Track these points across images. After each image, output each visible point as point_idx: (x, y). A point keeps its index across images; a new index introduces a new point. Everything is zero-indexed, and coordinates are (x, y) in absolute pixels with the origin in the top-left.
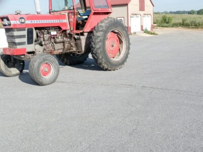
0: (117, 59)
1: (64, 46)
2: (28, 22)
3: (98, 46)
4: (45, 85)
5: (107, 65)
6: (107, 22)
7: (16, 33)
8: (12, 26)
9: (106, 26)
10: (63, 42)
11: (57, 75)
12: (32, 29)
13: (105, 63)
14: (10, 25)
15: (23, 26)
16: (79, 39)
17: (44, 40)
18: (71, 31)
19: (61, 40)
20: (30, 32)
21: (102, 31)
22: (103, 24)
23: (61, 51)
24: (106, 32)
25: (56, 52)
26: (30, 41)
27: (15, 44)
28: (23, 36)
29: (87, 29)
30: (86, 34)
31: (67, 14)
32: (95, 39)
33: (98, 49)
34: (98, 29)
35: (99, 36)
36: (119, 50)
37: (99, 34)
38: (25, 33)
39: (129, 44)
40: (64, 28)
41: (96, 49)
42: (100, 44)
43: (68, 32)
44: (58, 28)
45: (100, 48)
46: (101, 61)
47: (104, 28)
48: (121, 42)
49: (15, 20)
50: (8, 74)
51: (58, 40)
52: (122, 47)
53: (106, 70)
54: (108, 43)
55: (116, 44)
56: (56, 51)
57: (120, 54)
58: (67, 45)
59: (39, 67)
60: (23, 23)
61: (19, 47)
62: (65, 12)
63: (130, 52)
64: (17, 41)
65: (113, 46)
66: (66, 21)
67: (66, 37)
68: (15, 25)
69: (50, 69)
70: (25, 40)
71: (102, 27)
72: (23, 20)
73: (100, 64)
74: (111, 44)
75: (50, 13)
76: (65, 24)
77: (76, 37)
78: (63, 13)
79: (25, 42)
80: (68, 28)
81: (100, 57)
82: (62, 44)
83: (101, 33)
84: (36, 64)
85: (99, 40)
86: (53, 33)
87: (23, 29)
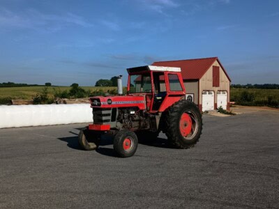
0: (190, 138)
1: (140, 124)
2: (114, 103)
3: (172, 125)
5: (180, 143)
6: (181, 103)
7: (104, 112)
8: (101, 106)
9: (180, 107)
10: (140, 121)
11: (136, 150)
12: (116, 109)
14: (100, 105)
15: (110, 106)
16: (155, 118)
17: (124, 118)
18: (147, 111)
19: (138, 119)
22: (178, 106)
23: (137, 128)
24: (180, 113)
27: (102, 121)
28: (108, 115)
29: (162, 109)
30: (160, 114)
31: (144, 96)
32: (170, 119)
33: (172, 127)
34: (173, 110)
36: (192, 130)
37: (173, 114)
38: (110, 112)
39: (202, 124)
40: (141, 108)
41: (170, 128)
42: (175, 123)
43: (144, 111)
44: (135, 108)
45: (174, 127)
46: (174, 139)
47: (179, 109)
48: (193, 122)
49: (105, 101)
50: (87, 147)
51: (135, 119)
52: (194, 127)
53: (179, 148)
54: (182, 123)
55: (189, 124)
56: (133, 128)
57: (192, 133)
58: (142, 123)
61: (104, 123)
63: (202, 131)
64: (104, 118)
65: (186, 125)
66: (144, 102)
67: (143, 116)
68: (104, 105)
70: (110, 118)
71: (177, 108)
72: (110, 102)
73: (174, 141)
74: (184, 123)
75: (128, 94)
76: (142, 105)
77: (151, 116)
78: (141, 95)
80: (144, 108)
81: (174, 135)
82: (138, 122)
83: (176, 113)
84: (121, 138)
85: (173, 120)
86: (132, 112)
87: (109, 109)
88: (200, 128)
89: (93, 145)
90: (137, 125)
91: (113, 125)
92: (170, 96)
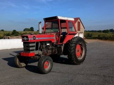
0: (80, 58)
2: (37, 39)
5: (76, 62)
6: (76, 39)
7: (30, 45)
8: (29, 41)
9: (76, 41)
12: (38, 42)
13: (75, 61)
14: (28, 40)
15: (34, 41)
16: (61, 47)
17: (43, 48)
18: (56, 43)
20: (37, 44)
21: (74, 44)
22: (75, 40)
23: (50, 54)
24: (76, 44)
27: (30, 50)
28: (33, 46)
29: (65, 42)
31: (55, 34)
32: (71, 48)
34: (72, 43)
35: (73, 46)
36: (81, 53)
38: (35, 44)
39: (86, 50)
40: (53, 42)
41: (71, 53)
43: (55, 43)
44: (50, 42)
45: (73, 53)
46: (73, 60)
47: (75, 42)
48: (82, 49)
49: (31, 38)
51: (49, 48)
53: (76, 64)
54: (77, 50)
56: (48, 54)
57: (82, 56)
58: (53, 50)
60: (35, 39)
64: (31, 49)
67: (53, 46)
68: (31, 40)
70: (34, 48)
71: (74, 41)
72: (35, 38)
73: (73, 61)
75: (44, 33)
76: (53, 40)
77: (59, 46)
78: (52, 34)
80: (55, 41)
81: (73, 58)
82: (51, 50)
85: (73, 49)
86: (48, 44)
87: (34, 43)
88: (86, 52)
89: (23, 65)
90: (50, 52)
91: (36, 52)
92: (69, 34)
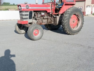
0: (76, 29)
1: (48, 20)
3: (65, 22)
4: (35, 40)
5: (70, 32)
6: (72, 9)
8: (22, 10)
9: (71, 11)
10: (48, 19)
11: (42, 36)
13: (68, 31)
15: (28, 10)
16: (56, 17)
18: (52, 13)
19: (47, 18)
20: (31, 13)
22: (69, 10)
23: (46, 23)
24: (70, 15)
25: (43, 24)
26: (30, 17)
28: (27, 15)
29: (61, 12)
30: (60, 15)
31: (51, 4)
32: (64, 18)
33: (65, 23)
34: (66, 13)
35: (66, 17)
38: (28, 13)
39: (83, 21)
40: (48, 12)
41: (64, 23)
42: (67, 21)
44: (46, 11)
45: (66, 23)
46: (66, 30)
47: (70, 12)
48: (78, 20)
49: (24, 7)
51: (45, 18)
52: (79, 23)
53: (69, 34)
54: (71, 21)
55: (76, 21)
58: (49, 20)
59: (32, 31)
61: (24, 20)
62: (50, 4)
63: (83, 25)
64: (24, 17)
65: (74, 22)
66: (50, 8)
67: (49, 16)
69: (38, 33)
71: (69, 11)
72: (28, 7)
74: (73, 21)
75: (43, 4)
77: (54, 16)
79: (28, 18)
80: (50, 11)
81: (66, 28)
83: (68, 15)
85: (66, 19)
86: (43, 14)
90: (46, 21)
91: (30, 21)
92: (66, 5)
